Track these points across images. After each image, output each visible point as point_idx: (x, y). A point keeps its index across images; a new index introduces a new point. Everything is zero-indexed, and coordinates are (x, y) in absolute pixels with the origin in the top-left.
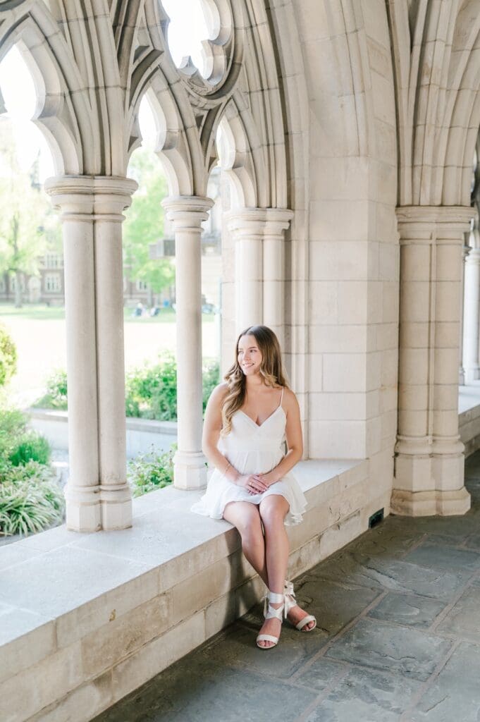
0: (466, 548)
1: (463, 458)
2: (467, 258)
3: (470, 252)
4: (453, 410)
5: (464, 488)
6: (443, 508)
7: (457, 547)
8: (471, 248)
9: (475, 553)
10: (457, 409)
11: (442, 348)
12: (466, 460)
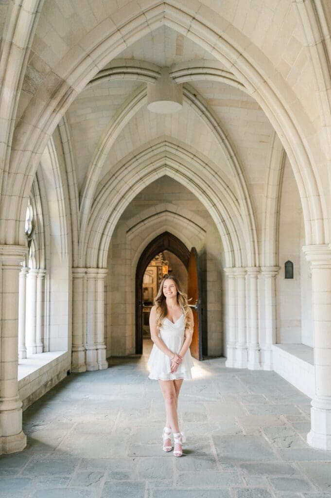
0: (21, 476)
1: (21, 411)
2: (27, 275)
3: (29, 271)
4: (14, 379)
5: (22, 432)
6: (8, 449)
7: (15, 476)
8: (30, 269)
9: (28, 478)
10: (17, 378)
11: (7, 337)
12: (23, 412)
